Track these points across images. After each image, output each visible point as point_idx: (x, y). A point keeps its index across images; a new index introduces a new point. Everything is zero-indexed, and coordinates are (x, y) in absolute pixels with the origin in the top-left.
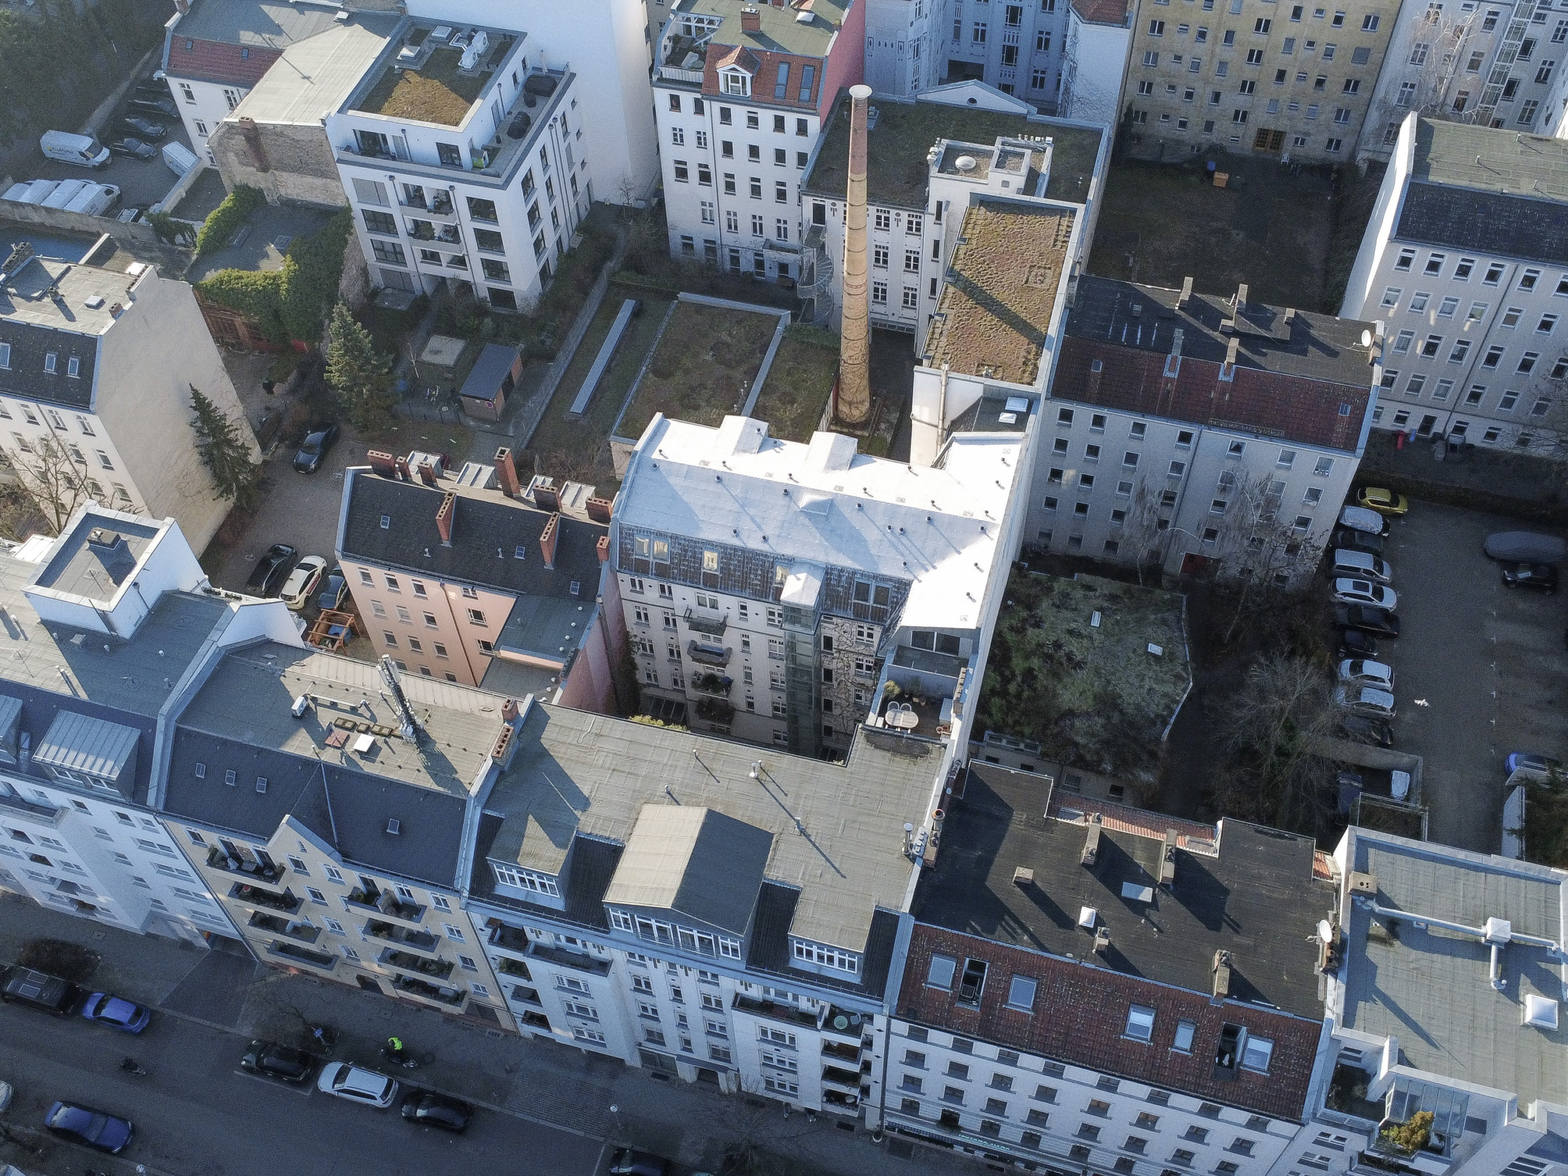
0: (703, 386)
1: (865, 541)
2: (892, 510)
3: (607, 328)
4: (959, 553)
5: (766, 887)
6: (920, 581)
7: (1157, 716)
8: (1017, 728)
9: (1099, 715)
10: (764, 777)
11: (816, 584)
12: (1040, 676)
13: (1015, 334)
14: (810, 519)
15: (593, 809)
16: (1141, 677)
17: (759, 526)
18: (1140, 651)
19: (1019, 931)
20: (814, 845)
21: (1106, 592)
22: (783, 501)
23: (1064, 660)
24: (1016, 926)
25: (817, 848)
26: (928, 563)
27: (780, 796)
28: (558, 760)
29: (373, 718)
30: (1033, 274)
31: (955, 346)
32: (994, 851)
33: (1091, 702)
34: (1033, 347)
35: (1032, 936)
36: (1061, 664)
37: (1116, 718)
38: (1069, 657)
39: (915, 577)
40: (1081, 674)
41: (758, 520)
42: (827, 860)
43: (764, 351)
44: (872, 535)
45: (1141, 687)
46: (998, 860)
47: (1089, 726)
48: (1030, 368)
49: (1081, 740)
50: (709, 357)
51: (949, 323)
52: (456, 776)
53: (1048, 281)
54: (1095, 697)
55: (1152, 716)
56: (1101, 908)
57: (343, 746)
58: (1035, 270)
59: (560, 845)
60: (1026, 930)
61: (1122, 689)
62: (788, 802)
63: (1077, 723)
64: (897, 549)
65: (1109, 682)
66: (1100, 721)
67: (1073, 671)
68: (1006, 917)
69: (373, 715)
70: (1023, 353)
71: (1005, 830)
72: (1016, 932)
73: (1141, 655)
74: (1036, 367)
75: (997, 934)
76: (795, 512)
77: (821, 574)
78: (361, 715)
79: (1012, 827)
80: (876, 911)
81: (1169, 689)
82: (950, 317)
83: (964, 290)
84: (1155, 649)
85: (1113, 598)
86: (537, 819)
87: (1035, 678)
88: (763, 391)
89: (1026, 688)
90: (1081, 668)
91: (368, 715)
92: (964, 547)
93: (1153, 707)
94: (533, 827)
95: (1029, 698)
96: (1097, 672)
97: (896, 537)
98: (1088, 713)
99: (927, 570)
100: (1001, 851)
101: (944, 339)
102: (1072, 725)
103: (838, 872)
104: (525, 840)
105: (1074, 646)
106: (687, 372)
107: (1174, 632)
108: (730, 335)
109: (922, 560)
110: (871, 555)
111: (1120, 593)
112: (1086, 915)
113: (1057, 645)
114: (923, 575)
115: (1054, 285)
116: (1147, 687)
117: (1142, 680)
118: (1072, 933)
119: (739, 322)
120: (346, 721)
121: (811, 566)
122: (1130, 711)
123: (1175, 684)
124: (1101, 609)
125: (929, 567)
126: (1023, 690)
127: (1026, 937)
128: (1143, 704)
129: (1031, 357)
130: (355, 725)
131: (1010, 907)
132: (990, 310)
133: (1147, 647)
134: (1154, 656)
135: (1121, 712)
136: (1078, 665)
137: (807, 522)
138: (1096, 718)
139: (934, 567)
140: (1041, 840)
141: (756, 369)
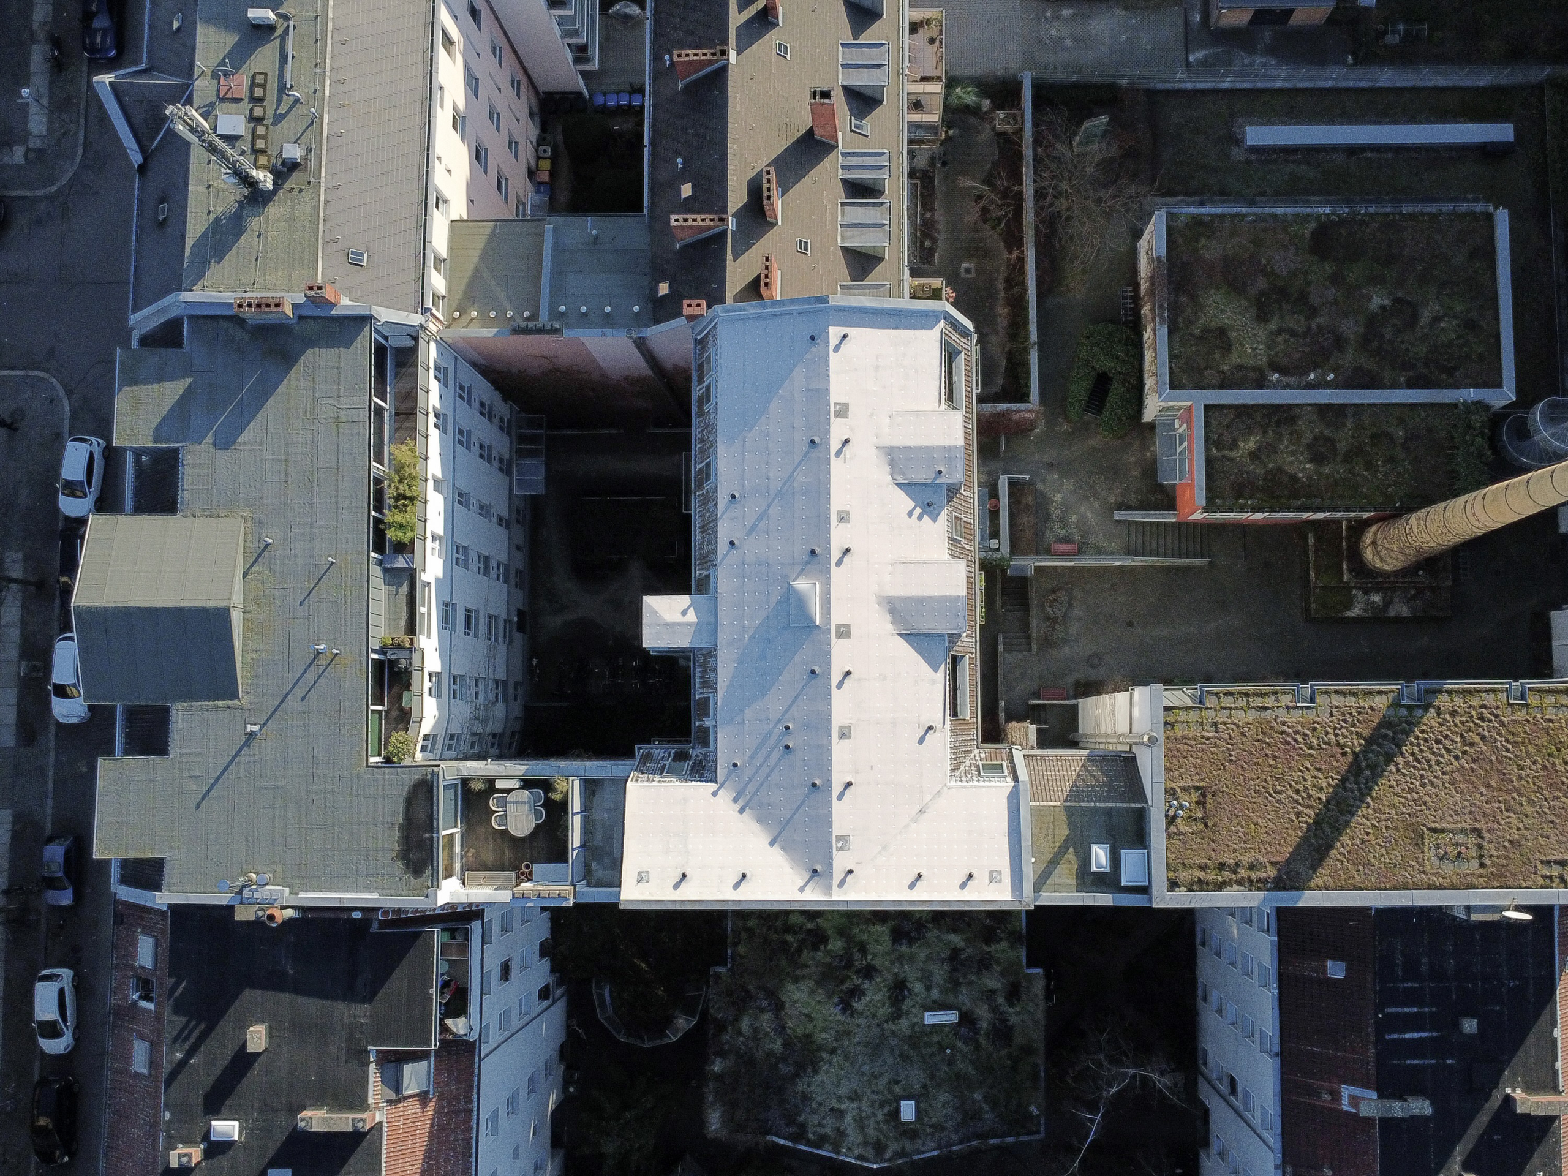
0: (1313, 312)
1: (764, 695)
2: (820, 723)
3: (1445, 115)
4: (772, 843)
5: (166, 711)
6: (715, 794)
7: (803, 1126)
8: (744, 935)
9: (785, 1045)
10: (323, 661)
11: (683, 641)
12: (820, 955)
13: (1294, 837)
14: (779, 602)
15: (223, 457)
16: (855, 1097)
17: (753, 529)
18: (897, 1089)
19: (186, 1046)
20: (234, 757)
21: (1013, 1020)
22: (800, 551)
23: (847, 985)
24: (192, 1040)
25: (231, 762)
26: (746, 801)
27: (299, 692)
28: (285, 382)
29: (279, 118)
30: (1461, 839)
31: (1237, 739)
32: (297, 990)
33: (800, 1031)
34: (1272, 873)
35: (182, 1064)
36: (842, 982)
37: (785, 1069)
38: (856, 992)
39: (722, 786)
40: (834, 1013)
41: (763, 524)
42: (218, 778)
43: (1411, 384)
44: (774, 704)
45: (840, 1099)
46: (286, 998)
47: (767, 1034)
48: (1210, 876)
49: (745, 1024)
50: (1378, 301)
51: (1295, 717)
52: (213, 264)
53: (1448, 868)
54: (808, 1036)
55: (801, 1119)
56: (246, 1147)
57: (223, 100)
58: (1471, 840)
59: (157, 437)
60: (190, 1054)
61: (827, 1072)
62: (293, 703)
63: (766, 1017)
64: (760, 746)
65: (833, 1052)
66: (778, 1046)
67: (836, 1000)
68: (203, 1026)
69: (283, 117)
70: (1245, 859)
71: (335, 998)
72: (184, 1041)
73: (891, 1091)
74: (1220, 886)
75: (175, 1018)
76: (786, 576)
77: (703, 643)
78: (279, 101)
79: (341, 1006)
80: (163, 859)
81: (853, 1136)
82: (1310, 715)
83: (1385, 723)
84: (908, 1111)
85: (1002, 1032)
86: (189, 390)
87: (816, 948)
88: (1323, 410)
89: (801, 936)
90: (844, 1011)
91: (283, 109)
92: (784, 848)
93: (814, 1120)
94: (175, 389)
95: (786, 942)
96: (843, 1034)
97: (779, 740)
98: (784, 1028)
99: (735, 800)
100: (300, 1000)
101: (1252, 715)
102: (762, 1010)
103: (203, 798)
104: (156, 387)
105: (874, 995)
106: (1335, 279)
107: (956, 1132)
108: (1436, 319)
109: (751, 788)
110: (742, 710)
111: (1019, 1039)
112: (227, 1128)
113: (869, 972)
114: (725, 797)
115: (1437, 881)
116: (843, 1107)
117: (851, 1099)
118: (200, 1112)
119: (1471, 325)
120: (263, 86)
121: (710, 624)
122: (800, 1088)
123: (865, 1144)
124: (967, 1019)
125: (741, 803)
126: (795, 933)
127: (179, 1056)
128: (814, 1105)
129: (1243, 873)
130: (260, 100)
131: (218, 1029)
132: (1343, 780)
133: (908, 1098)
134: (897, 1113)
135: (797, 1075)
136: (846, 1007)
137: (775, 599)
138: (779, 1042)
139: (742, 811)
140: (333, 1050)
141: (1372, 382)
